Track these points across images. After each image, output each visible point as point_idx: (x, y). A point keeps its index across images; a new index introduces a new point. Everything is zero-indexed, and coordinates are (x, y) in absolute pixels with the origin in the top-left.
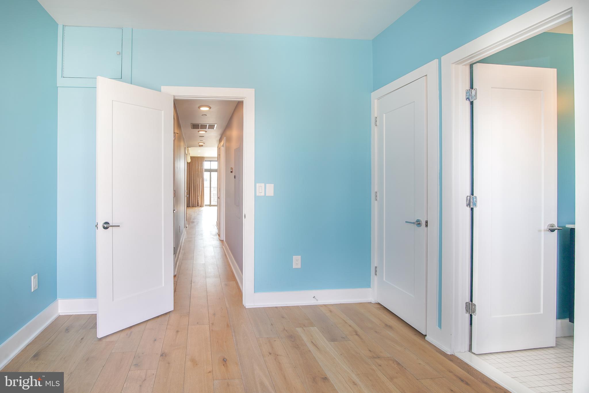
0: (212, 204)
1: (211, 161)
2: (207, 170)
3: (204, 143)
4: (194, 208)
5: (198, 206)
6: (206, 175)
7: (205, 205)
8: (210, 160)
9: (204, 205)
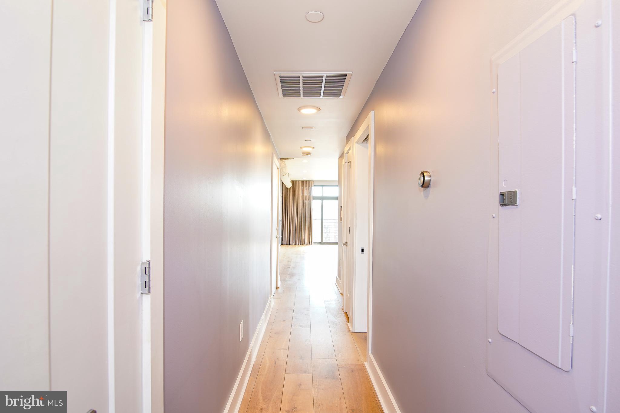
0: (324, 241)
1: (322, 186)
2: (316, 198)
3: (313, 148)
4: (297, 246)
5: (303, 244)
6: (316, 205)
7: (315, 243)
8: (323, 184)
9: (313, 243)
